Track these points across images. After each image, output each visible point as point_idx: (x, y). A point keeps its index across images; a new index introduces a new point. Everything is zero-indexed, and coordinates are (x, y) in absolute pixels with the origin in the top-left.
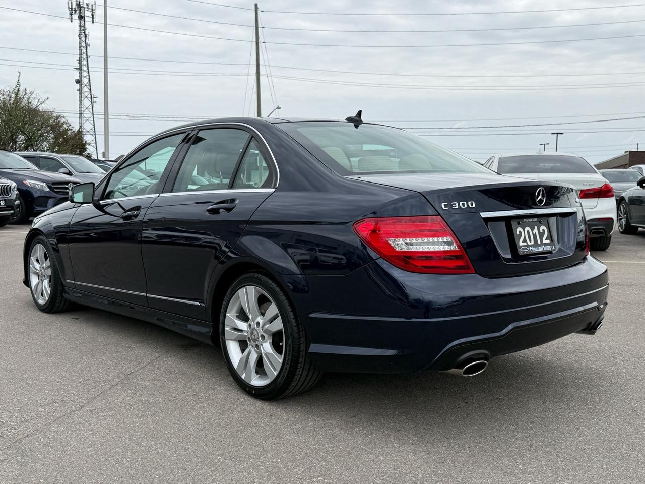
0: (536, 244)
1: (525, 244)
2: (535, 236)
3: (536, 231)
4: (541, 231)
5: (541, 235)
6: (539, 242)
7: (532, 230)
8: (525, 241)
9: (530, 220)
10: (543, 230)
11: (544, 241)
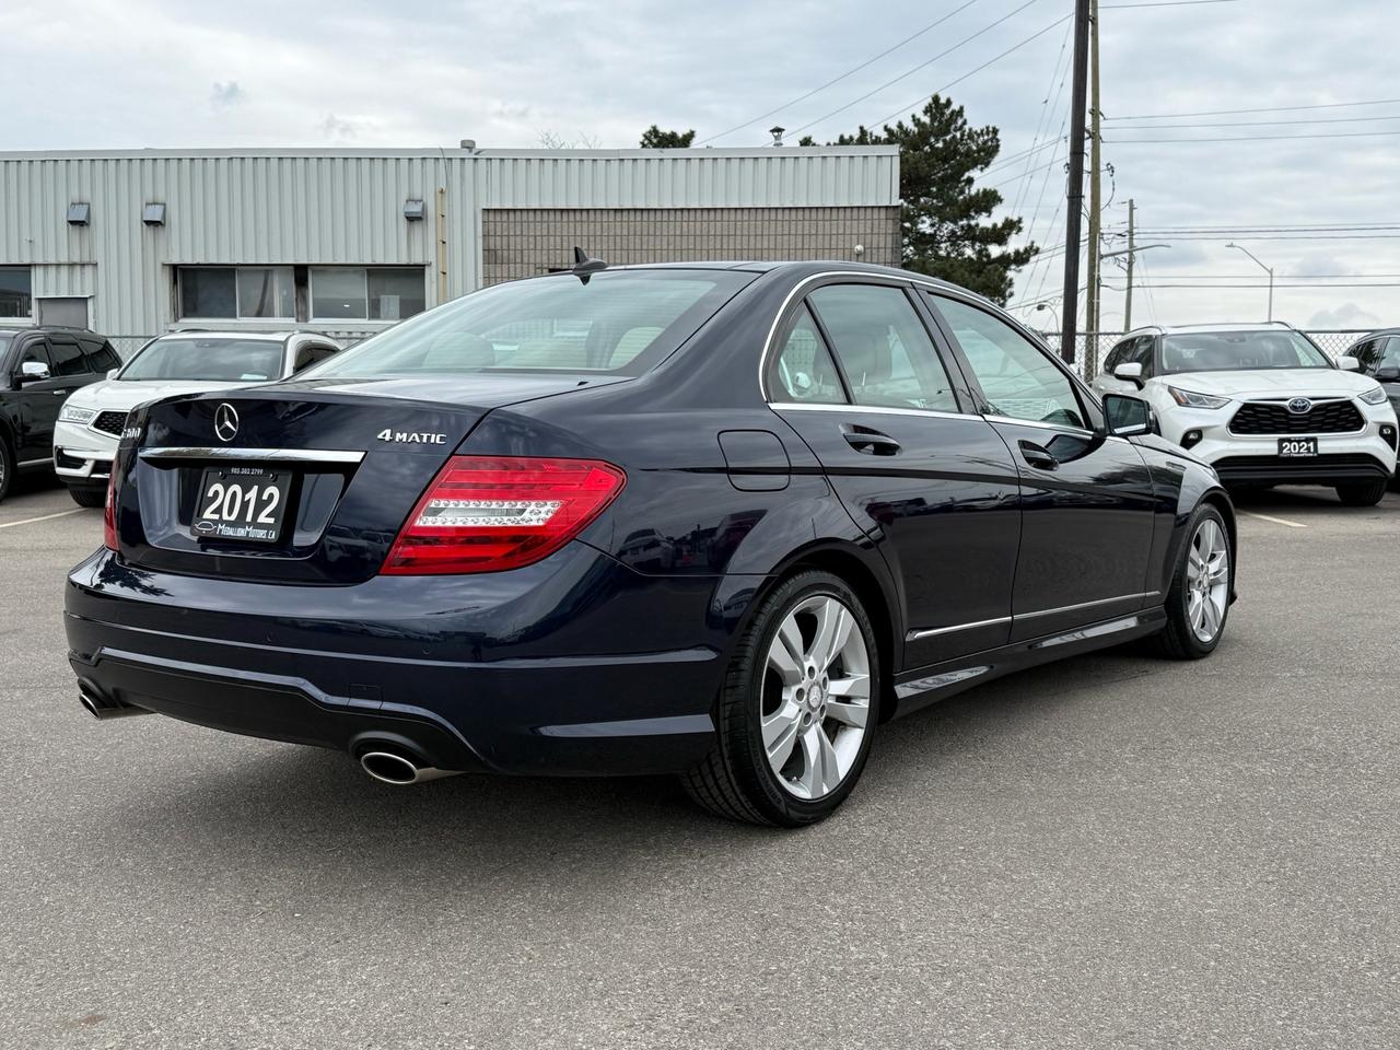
0: (240, 521)
1: (216, 517)
2: (245, 505)
3: (252, 495)
4: (265, 497)
5: (261, 505)
6: (249, 519)
7: (245, 493)
8: (219, 510)
9: (245, 471)
10: (271, 496)
11: (262, 519)
